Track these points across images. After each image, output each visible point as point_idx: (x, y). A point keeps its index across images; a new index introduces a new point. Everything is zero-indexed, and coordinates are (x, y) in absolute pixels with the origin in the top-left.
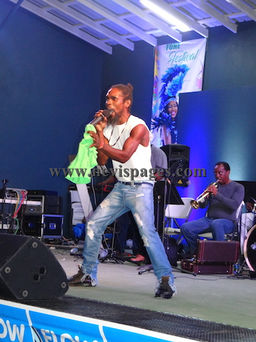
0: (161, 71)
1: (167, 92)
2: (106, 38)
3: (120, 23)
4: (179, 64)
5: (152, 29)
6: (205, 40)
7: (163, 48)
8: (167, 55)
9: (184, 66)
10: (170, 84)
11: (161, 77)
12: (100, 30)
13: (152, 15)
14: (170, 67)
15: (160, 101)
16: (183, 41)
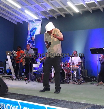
0: (30, 29)
1: (31, 34)
2: (15, 20)
3: (19, 16)
4: (34, 27)
5: (27, 18)
6: (41, 21)
7: (30, 23)
8: (31, 25)
9: (36, 28)
10: (32, 32)
11: (30, 31)
12: (14, 18)
13: (27, 14)
14: (32, 28)
15: (29, 36)
16: (36, 21)
